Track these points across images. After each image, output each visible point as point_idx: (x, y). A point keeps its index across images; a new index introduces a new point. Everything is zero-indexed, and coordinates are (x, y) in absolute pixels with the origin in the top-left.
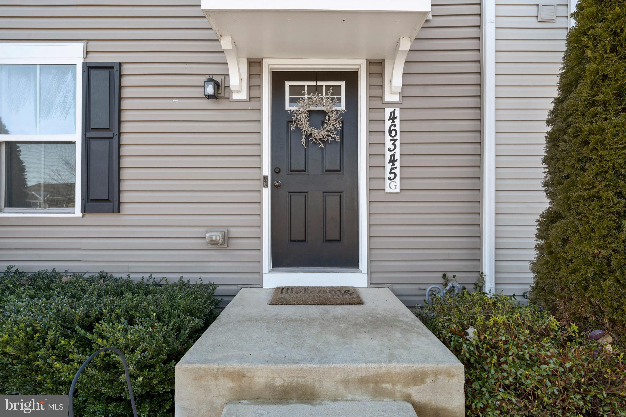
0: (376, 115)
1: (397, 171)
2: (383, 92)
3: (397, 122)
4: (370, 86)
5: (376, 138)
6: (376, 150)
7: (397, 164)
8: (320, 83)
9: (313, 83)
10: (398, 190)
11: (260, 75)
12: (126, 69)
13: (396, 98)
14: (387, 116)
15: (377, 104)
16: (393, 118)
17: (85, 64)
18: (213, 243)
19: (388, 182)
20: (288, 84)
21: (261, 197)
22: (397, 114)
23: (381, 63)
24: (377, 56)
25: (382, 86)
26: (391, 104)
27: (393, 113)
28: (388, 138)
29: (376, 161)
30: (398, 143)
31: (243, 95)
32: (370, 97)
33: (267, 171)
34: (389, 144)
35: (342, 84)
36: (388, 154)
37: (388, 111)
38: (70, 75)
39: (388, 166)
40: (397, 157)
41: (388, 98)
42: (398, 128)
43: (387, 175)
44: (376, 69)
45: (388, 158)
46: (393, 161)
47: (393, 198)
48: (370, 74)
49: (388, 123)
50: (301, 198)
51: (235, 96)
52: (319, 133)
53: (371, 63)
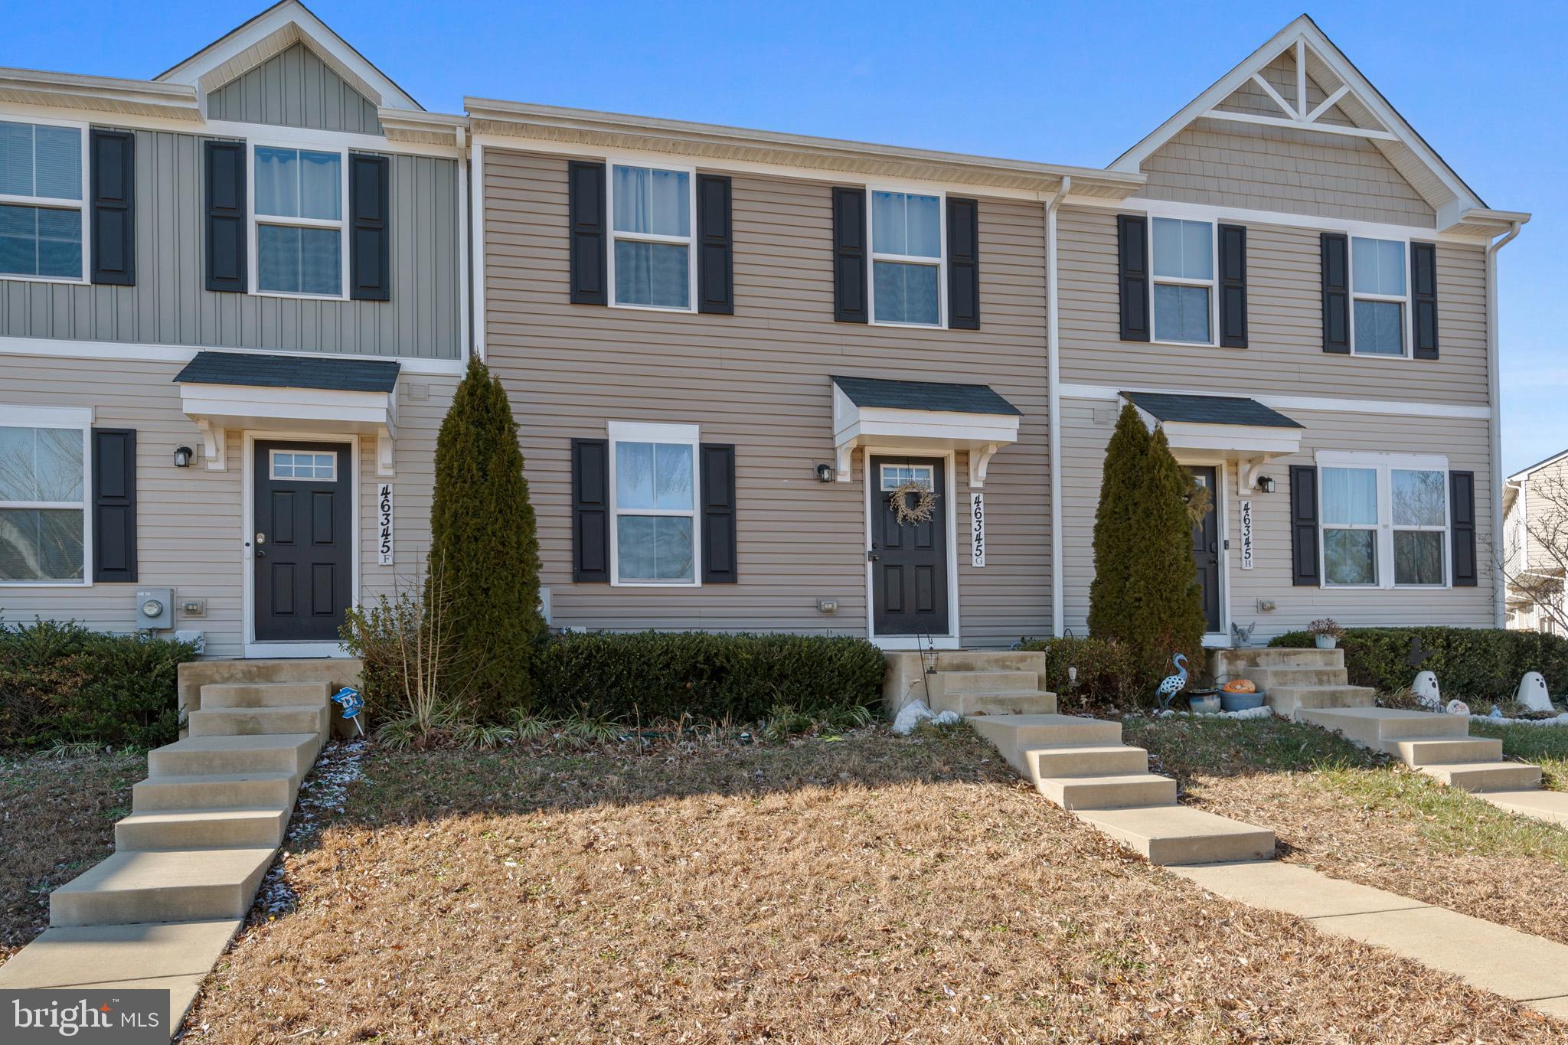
0: (963, 500)
1: (982, 548)
2: (968, 479)
3: (981, 505)
4: (958, 474)
5: (964, 520)
6: (964, 530)
7: (982, 542)
8: (911, 467)
9: (905, 466)
10: (983, 565)
11: (862, 461)
12: (738, 451)
13: (980, 485)
14: (973, 501)
15: (964, 489)
16: (977, 502)
17: (701, 445)
18: (829, 611)
19: (974, 557)
20: (882, 466)
21: (865, 570)
22: (981, 499)
23: (966, 453)
24: (963, 448)
25: (968, 474)
26: (976, 490)
27: (977, 498)
28: (974, 519)
29: (965, 539)
30: (982, 524)
31: (847, 479)
32: (958, 484)
33: (869, 548)
34: (975, 525)
35: (931, 468)
36: (974, 534)
37: (974, 496)
38: (686, 454)
39: (975, 544)
40: (982, 536)
41: (973, 484)
42: (982, 511)
43: (974, 552)
44: (963, 458)
45: (974, 537)
46: (978, 539)
47: (978, 572)
48: (958, 463)
49: (974, 507)
50: (897, 571)
51: (840, 479)
52: (912, 514)
53: (958, 453)
